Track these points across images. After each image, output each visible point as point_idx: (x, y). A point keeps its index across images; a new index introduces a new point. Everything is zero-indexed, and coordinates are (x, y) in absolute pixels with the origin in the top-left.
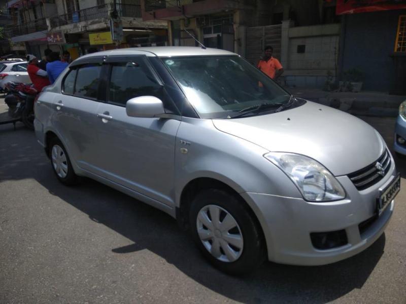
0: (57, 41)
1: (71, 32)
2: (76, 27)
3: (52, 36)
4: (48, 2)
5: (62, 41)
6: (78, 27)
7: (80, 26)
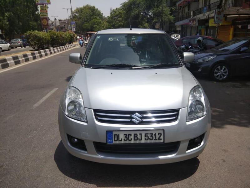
0: (193, 24)
1: (201, 19)
2: (204, 15)
3: (192, 22)
4: (195, 1)
5: (196, 24)
6: (205, 15)
7: (206, 15)
